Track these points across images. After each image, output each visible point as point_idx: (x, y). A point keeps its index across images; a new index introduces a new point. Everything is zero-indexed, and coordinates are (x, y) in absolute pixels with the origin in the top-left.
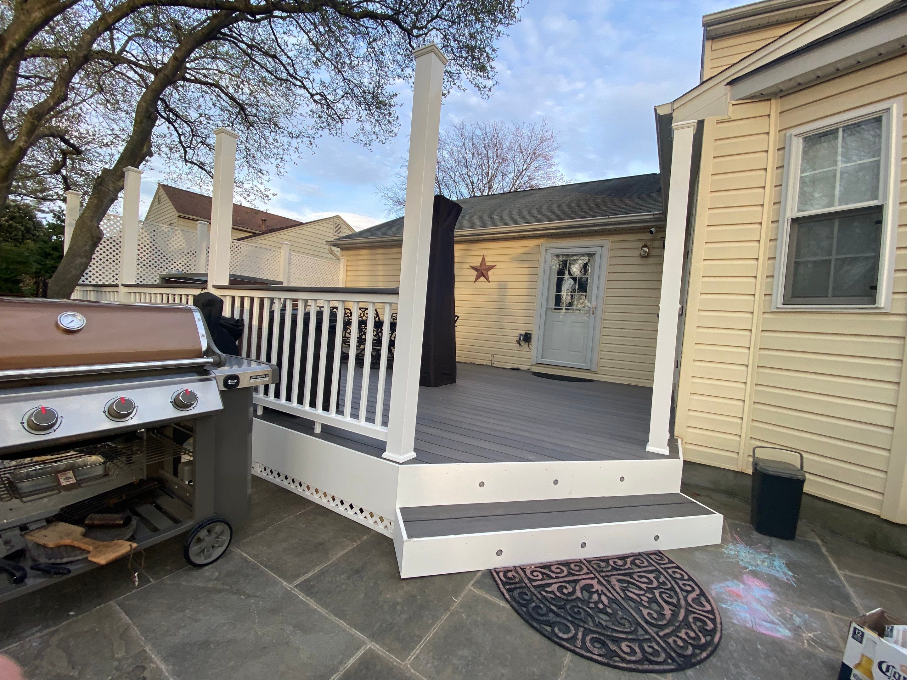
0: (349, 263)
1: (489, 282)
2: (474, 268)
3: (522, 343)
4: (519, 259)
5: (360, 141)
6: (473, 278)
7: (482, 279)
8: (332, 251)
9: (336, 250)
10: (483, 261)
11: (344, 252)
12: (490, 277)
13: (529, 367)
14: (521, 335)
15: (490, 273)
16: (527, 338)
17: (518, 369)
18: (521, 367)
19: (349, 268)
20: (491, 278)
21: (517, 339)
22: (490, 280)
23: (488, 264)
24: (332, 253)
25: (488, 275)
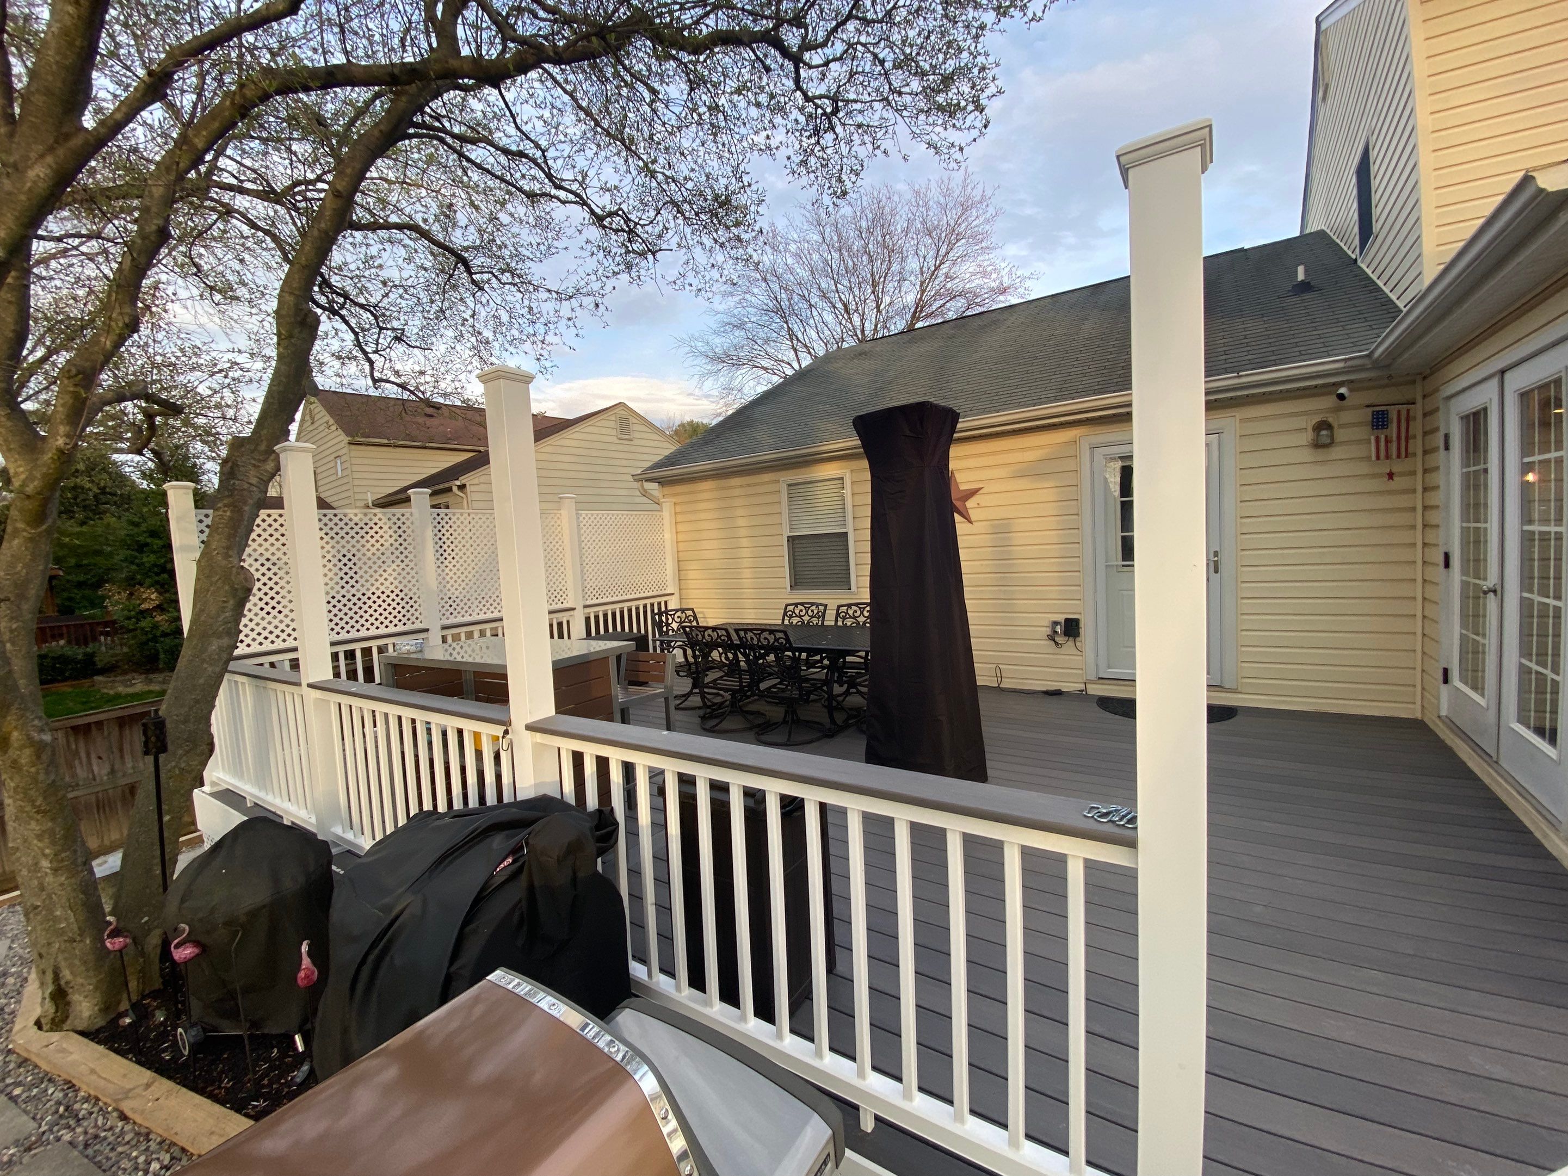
0: (679, 509)
1: (970, 522)
3: (1060, 640)
4: (1033, 472)
5: (687, 286)
8: (645, 491)
9: (652, 487)
11: (668, 490)
12: (970, 512)
13: (1082, 687)
14: (1056, 623)
15: (970, 504)
16: (1071, 628)
17: (1057, 693)
18: (1065, 687)
19: (680, 518)
20: (973, 514)
21: (1049, 631)
22: (973, 518)
23: (962, 487)
24: (645, 494)
25: (966, 509)
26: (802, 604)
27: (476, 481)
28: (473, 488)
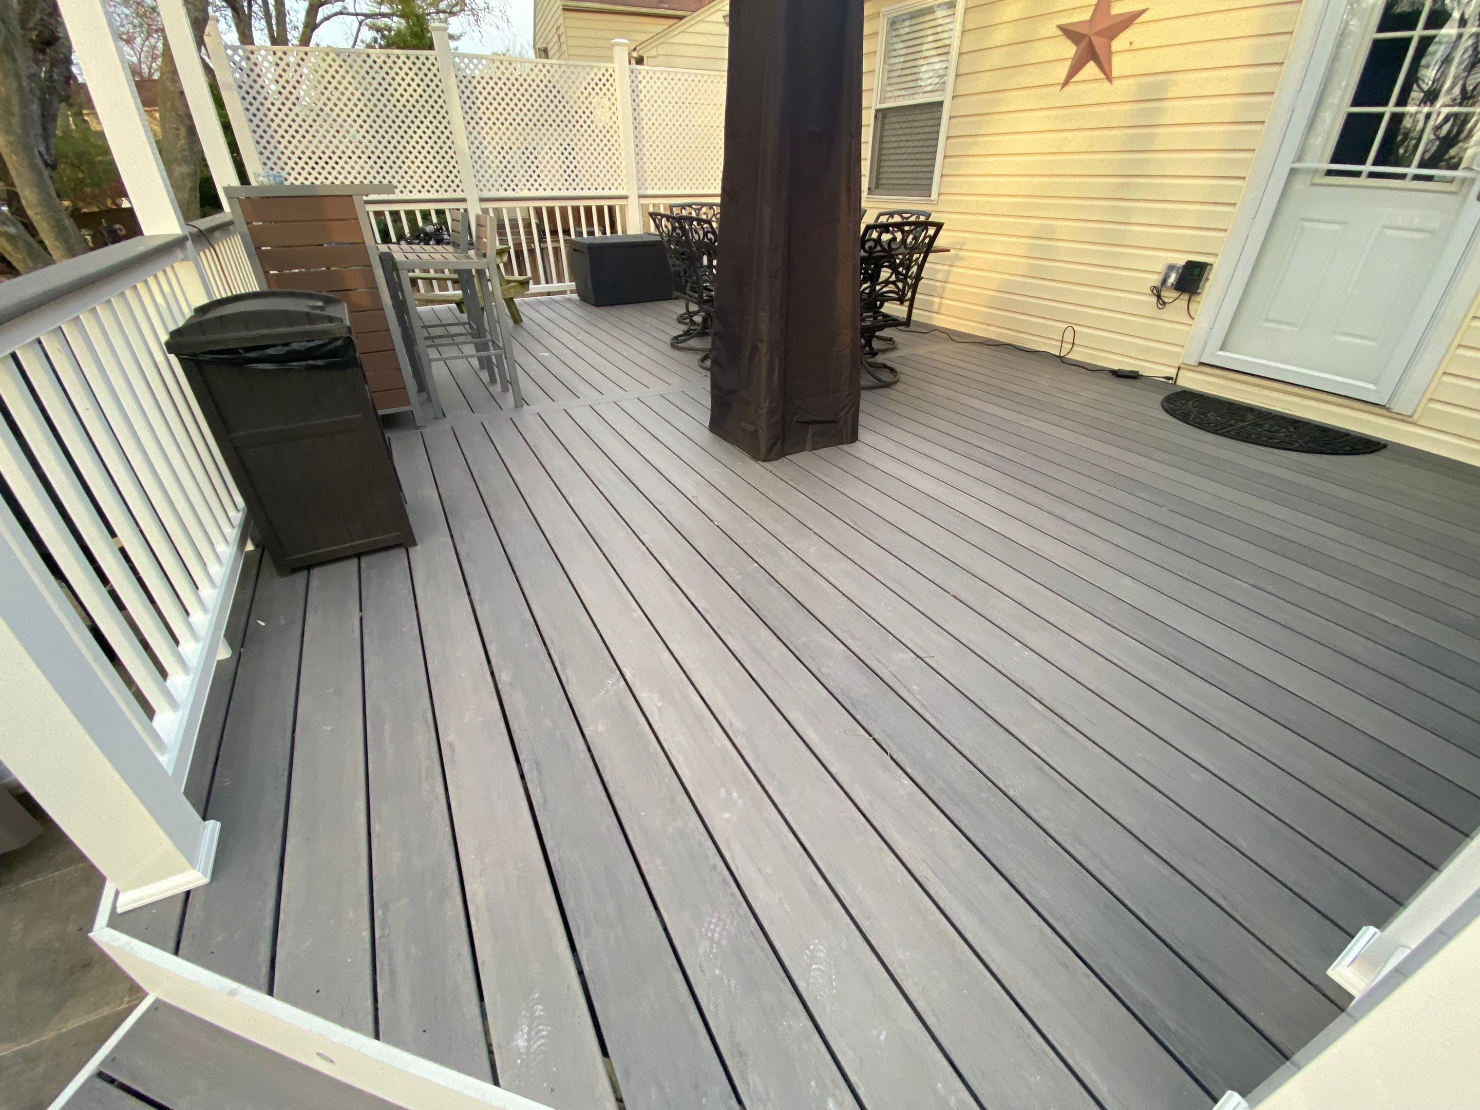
2: (1069, 32)
3: (1169, 295)
6: (1062, 71)
7: (1091, 69)
12: (1115, 59)
13: (1172, 372)
14: (1171, 268)
15: (1118, 44)
16: (1189, 279)
17: (1133, 376)
20: (1118, 65)
21: (1156, 280)
22: (1115, 73)
23: (1117, 10)
25: (1110, 54)
27: (653, 52)
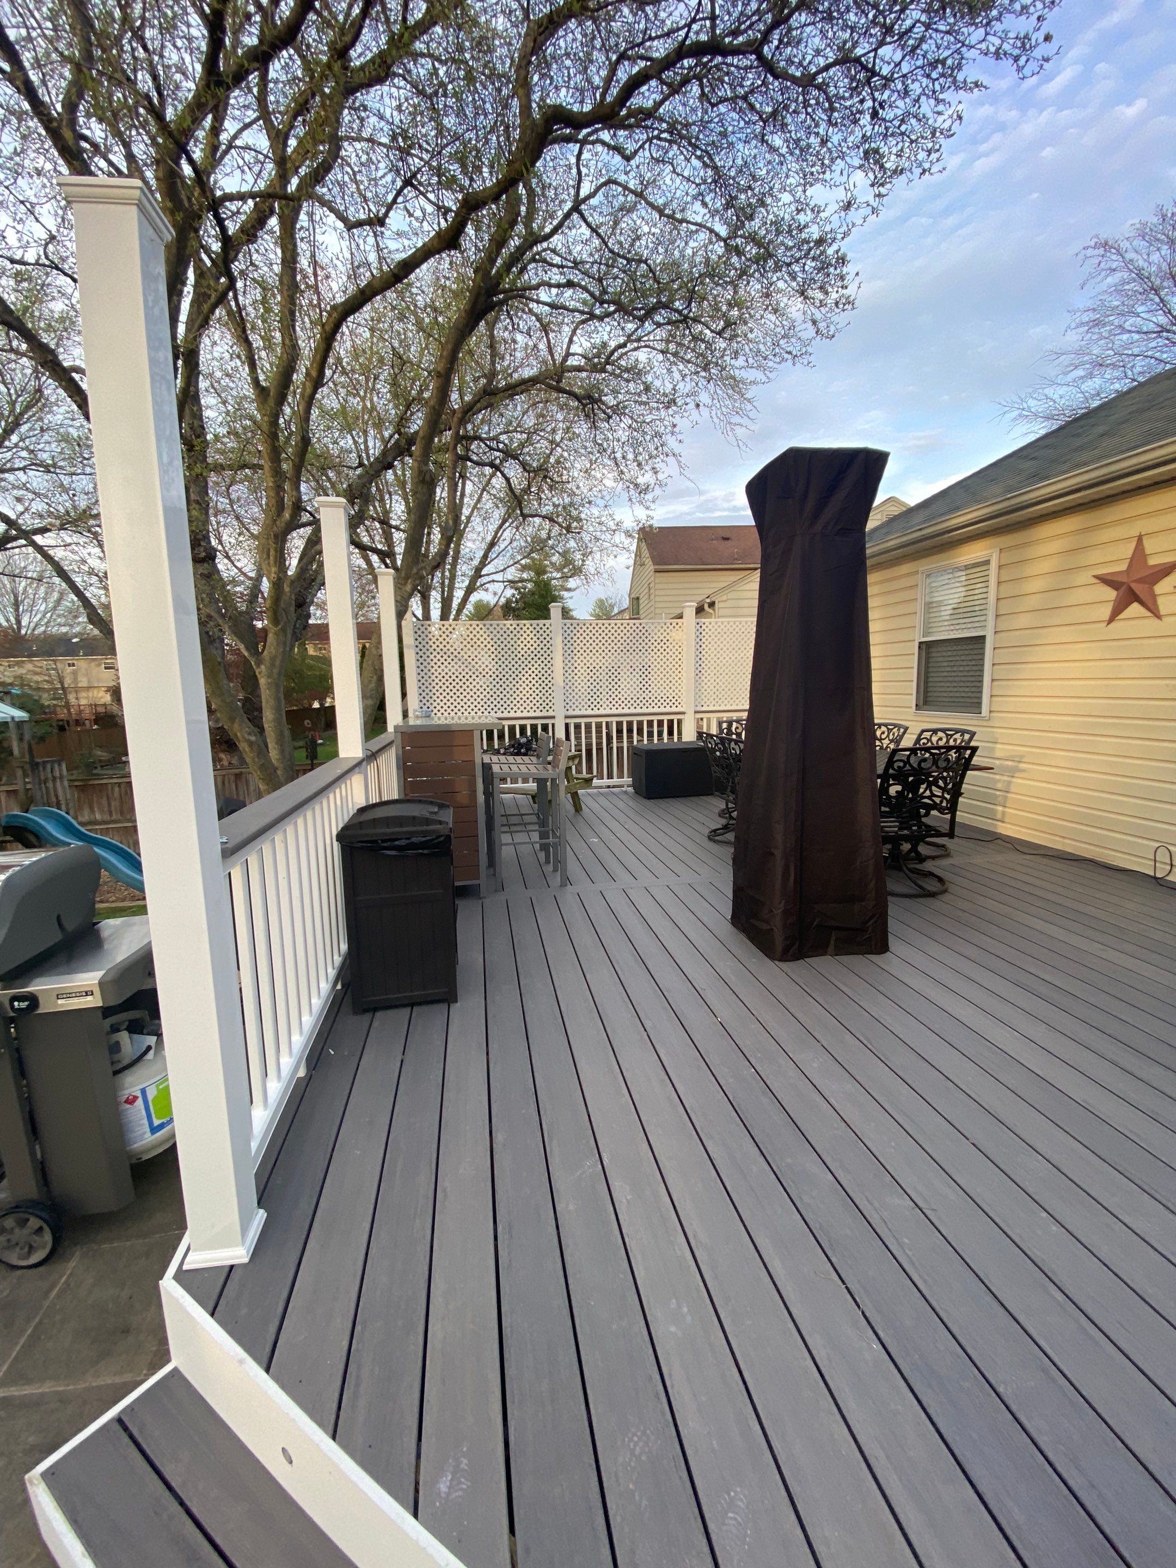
2: (1105, 580)
6: (1106, 611)
7: (1136, 609)
10: (1139, 553)
12: (1160, 601)
15: (1160, 588)
20: (1164, 605)
22: (1162, 612)
23: (1154, 562)
25: (1154, 597)
26: (944, 730)
27: (724, 598)
28: (721, 605)
